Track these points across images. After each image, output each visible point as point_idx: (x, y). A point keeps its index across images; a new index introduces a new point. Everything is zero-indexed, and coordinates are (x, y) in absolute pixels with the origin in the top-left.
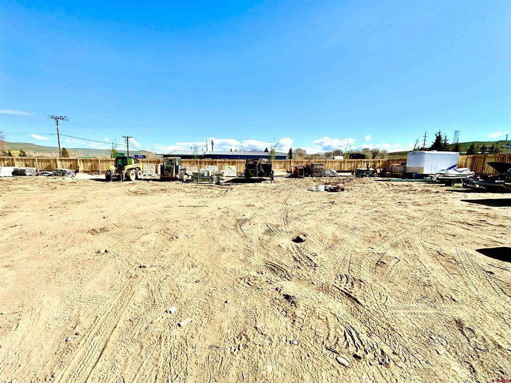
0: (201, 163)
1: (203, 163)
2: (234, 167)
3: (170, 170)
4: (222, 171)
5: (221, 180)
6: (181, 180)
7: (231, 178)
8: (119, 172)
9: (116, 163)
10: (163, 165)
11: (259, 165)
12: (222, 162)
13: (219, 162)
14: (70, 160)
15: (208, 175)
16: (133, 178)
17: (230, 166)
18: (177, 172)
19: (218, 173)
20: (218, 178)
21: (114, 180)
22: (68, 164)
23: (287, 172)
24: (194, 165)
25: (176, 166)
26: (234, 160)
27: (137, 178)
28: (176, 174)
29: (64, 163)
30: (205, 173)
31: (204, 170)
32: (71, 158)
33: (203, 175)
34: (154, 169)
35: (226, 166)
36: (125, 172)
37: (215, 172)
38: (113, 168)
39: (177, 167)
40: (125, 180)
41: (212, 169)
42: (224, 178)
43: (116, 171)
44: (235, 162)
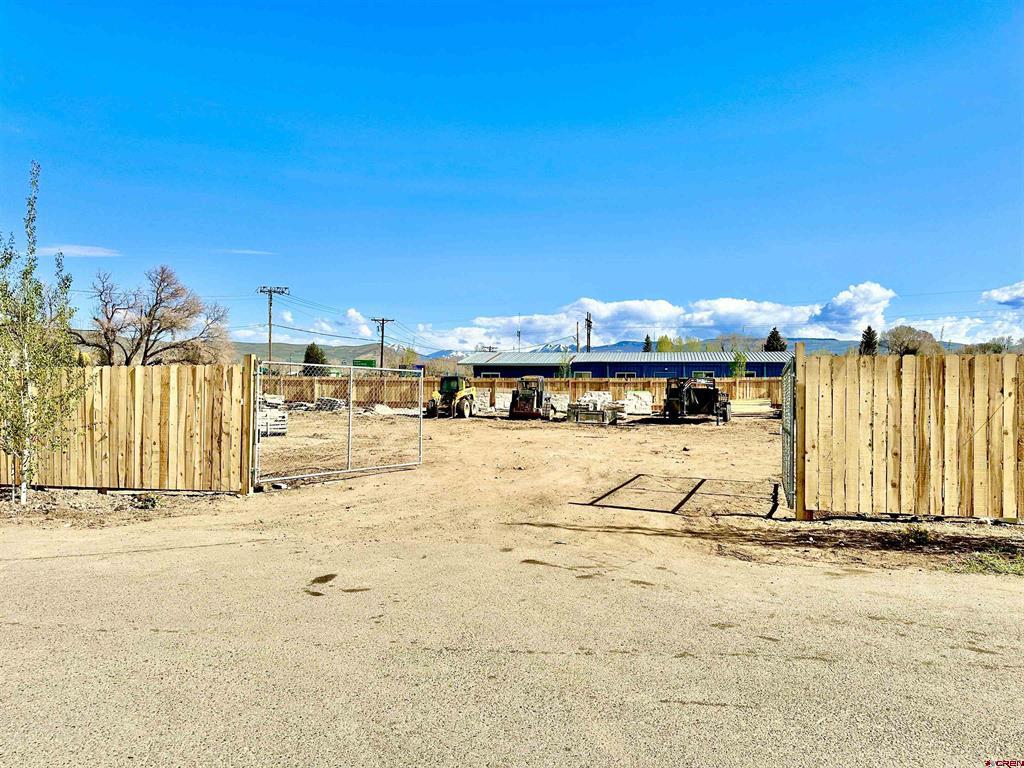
0: (575, 385)
1: (581, 385)
2: (646, 395)
3: (528, 399)
4: (621, 402)
5: (620, 419)
6: (546, 418)
7: (640, 418)
8: (446, 403)
9: (441, 388)
10: (518, 392)
11: (688, 391)
12: (620, 384)
13: (614, 384)
14: (334, 382)
15: (595, 408)
16: (467, 413)
17: (637, 393)
18: (539, 404)
19: (614, 406)
20: (614, 414)
21: (442, 416)
22: (332, 388)
23: (773, 406)
24: (560, 389)
25: (538, 393)
26: (647, 380)
27: (471, 415)
28: (538, 406)
29: (325, 386)
30: (591, 405)
31: (587, 399)
32: (333, 376)
33: (587, 409)
34: (488, 399)
35: (630, 393)
36: (457, 401)
37: (606, 403)
38: (437, 396)
39: (540, 396)
40: (457, 417)
41: (601, 399)
42: (625, 415)
43: (442, 400)
44: (649, 382)
